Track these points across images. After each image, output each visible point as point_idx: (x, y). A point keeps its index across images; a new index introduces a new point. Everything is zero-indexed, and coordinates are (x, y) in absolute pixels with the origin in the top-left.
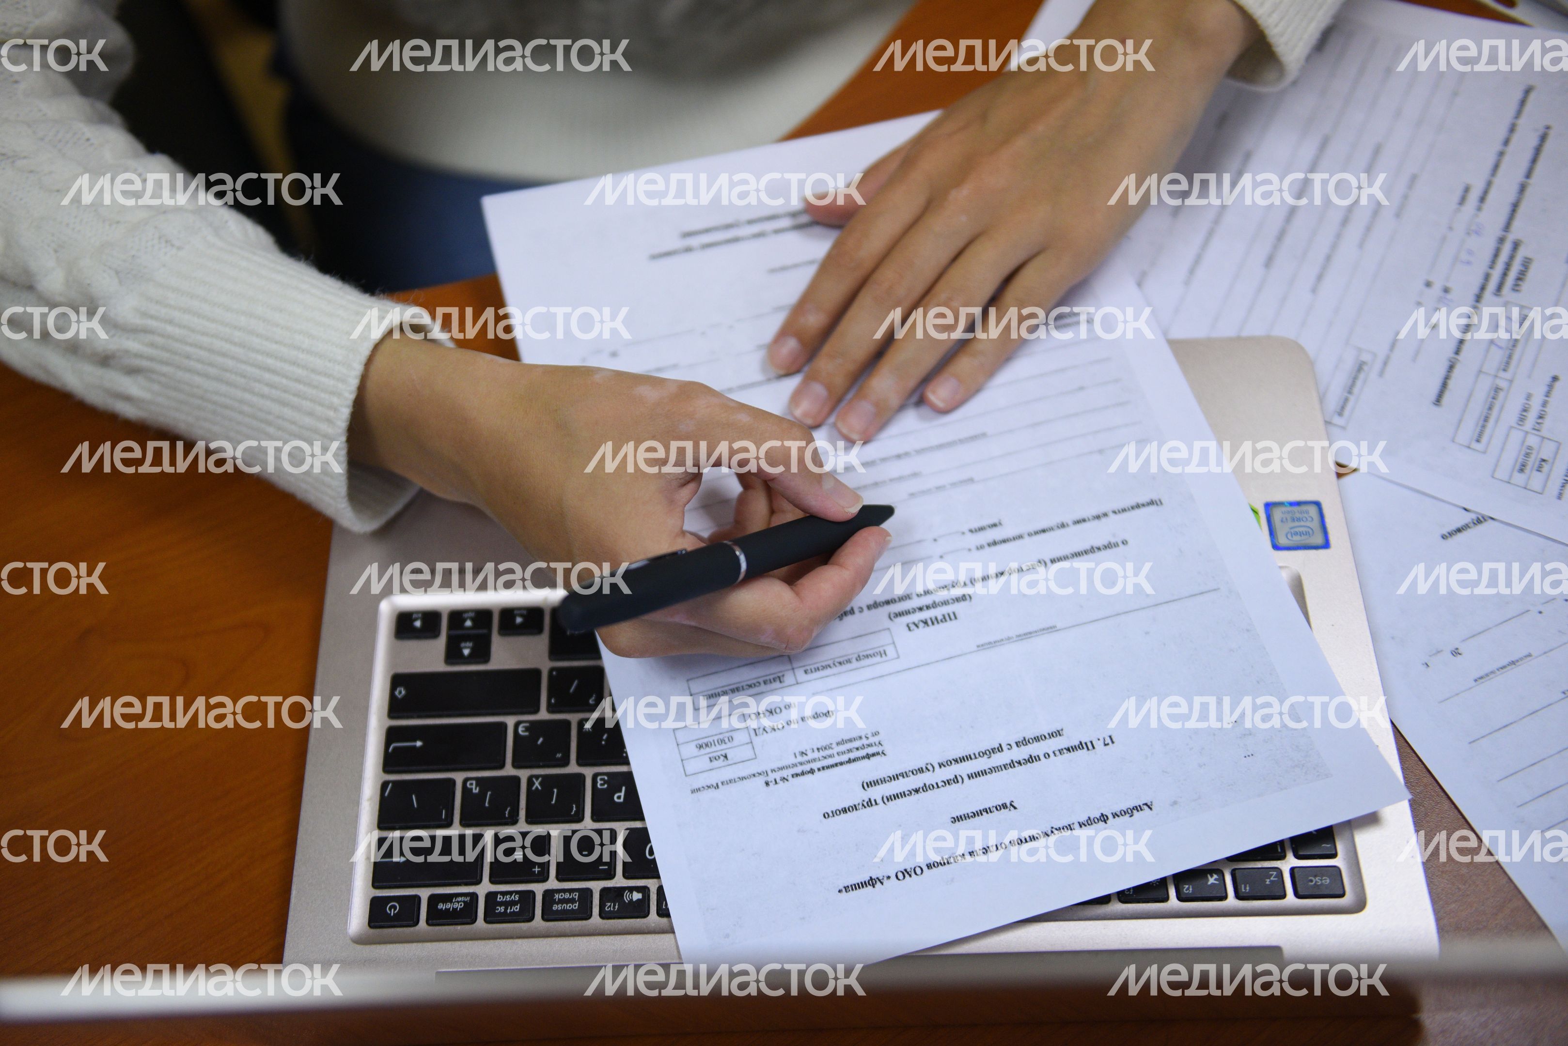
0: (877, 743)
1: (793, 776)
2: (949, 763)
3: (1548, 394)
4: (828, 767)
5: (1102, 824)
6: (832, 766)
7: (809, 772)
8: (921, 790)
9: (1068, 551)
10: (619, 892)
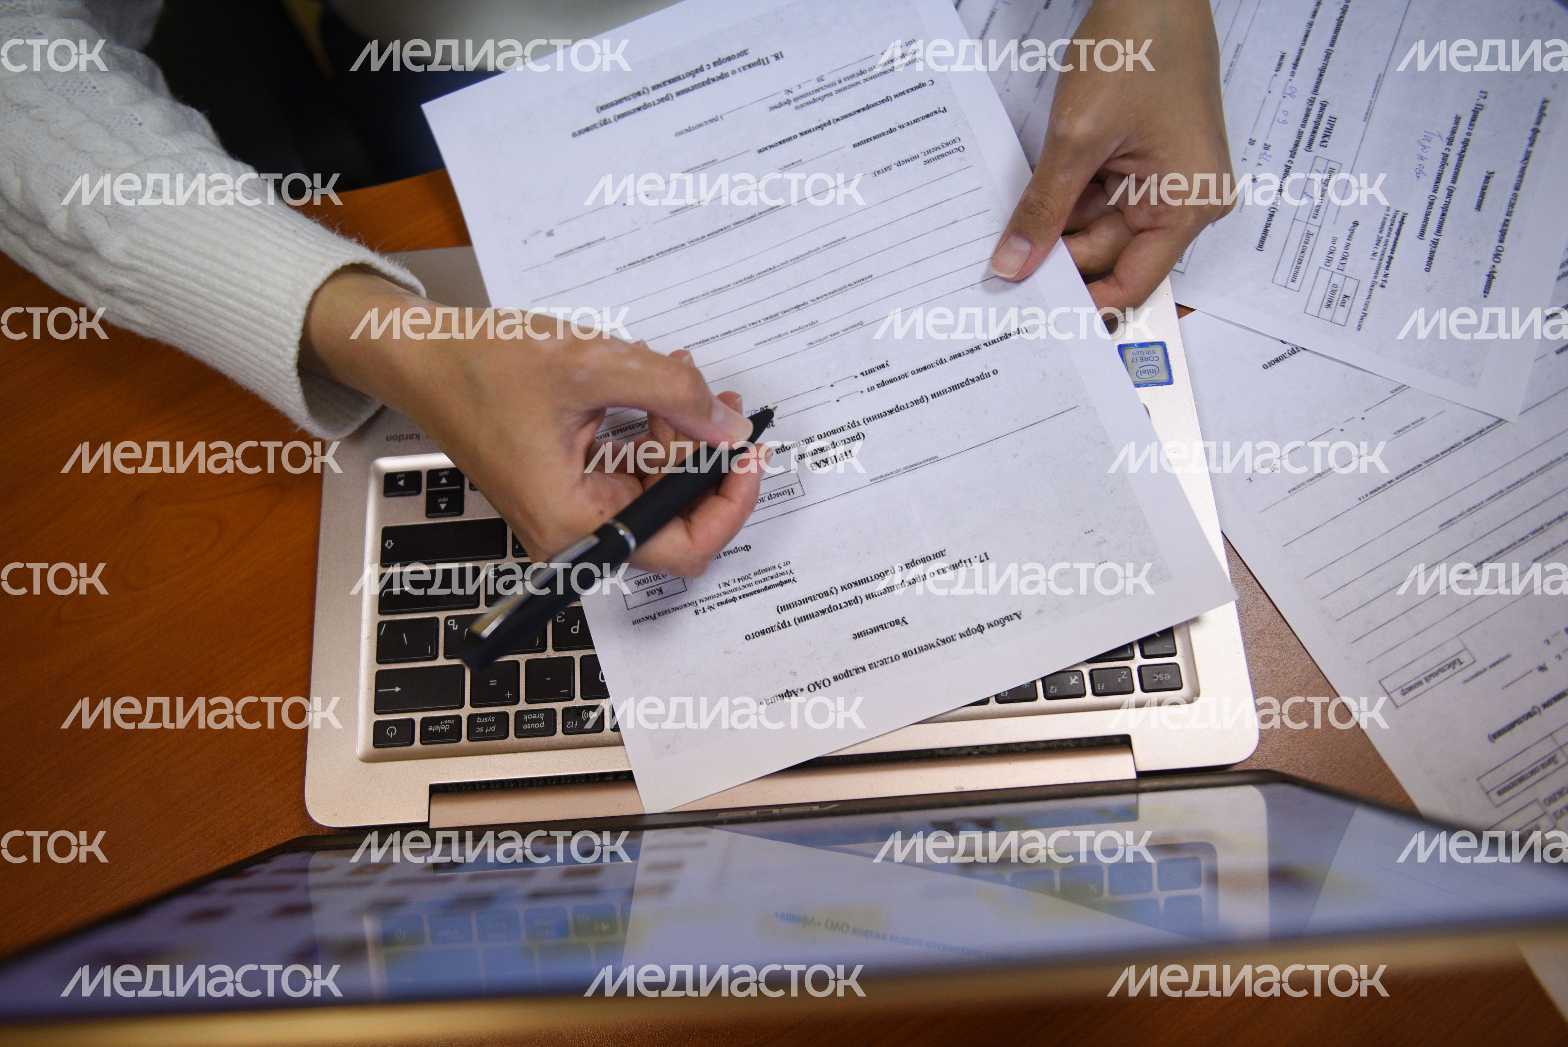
0: (788, 572)
1: (718, 604)
2: (850, 586)
3: (1350, 237)
4: (748, 595)
5: (979, 634)
6: (751, 594)
7: (732, 600)
8: (827, 611)
9: (946, 386)
10: (578, 710)
